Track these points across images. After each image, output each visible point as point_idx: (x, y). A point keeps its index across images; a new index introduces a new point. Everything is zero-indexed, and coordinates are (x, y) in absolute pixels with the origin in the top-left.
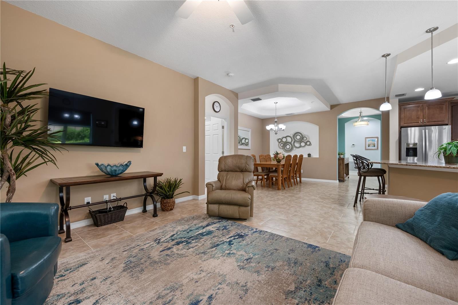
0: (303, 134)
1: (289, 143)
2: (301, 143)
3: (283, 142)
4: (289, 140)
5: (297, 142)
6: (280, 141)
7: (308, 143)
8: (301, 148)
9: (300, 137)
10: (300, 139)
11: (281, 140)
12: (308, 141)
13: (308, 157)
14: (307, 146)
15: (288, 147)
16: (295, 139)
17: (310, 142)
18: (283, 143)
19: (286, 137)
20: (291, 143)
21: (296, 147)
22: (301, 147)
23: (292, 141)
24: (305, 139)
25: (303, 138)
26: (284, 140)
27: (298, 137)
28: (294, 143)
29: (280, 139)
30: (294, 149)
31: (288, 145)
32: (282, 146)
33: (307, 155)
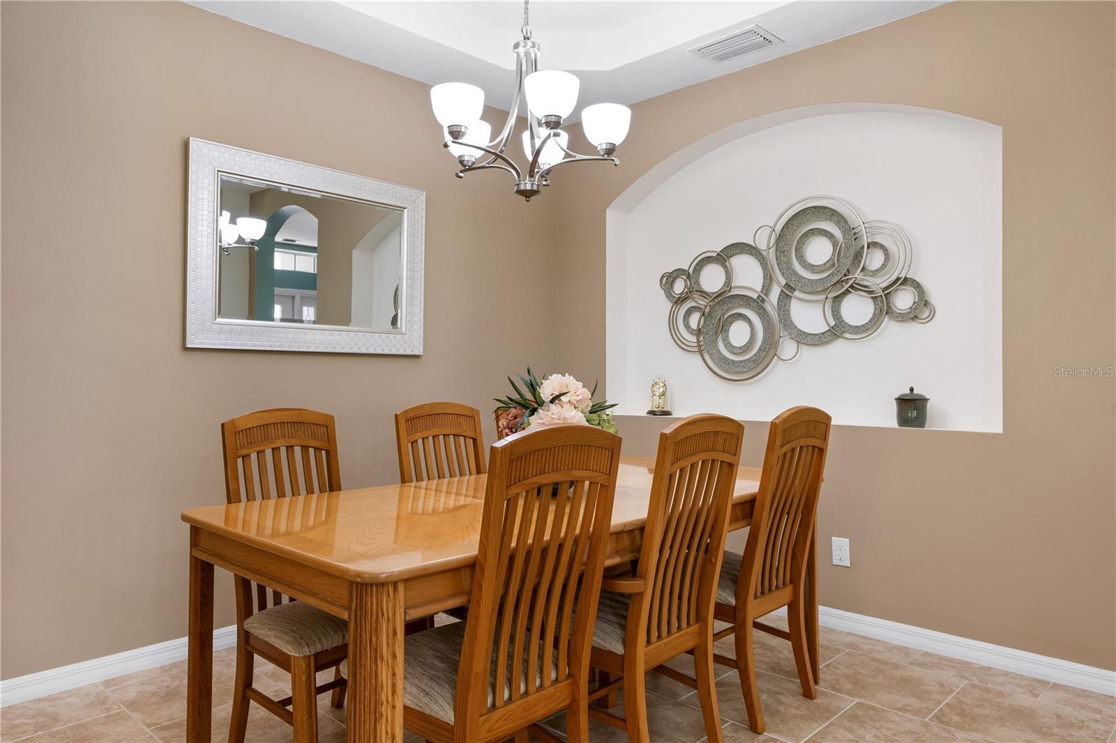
0: (854, 220)
1: (746, 300)
2: (838, 299)
3: (703, 293)
4: (748, 275)
5: (811, 288)
6: (679, 287)
7: (904, 300)
8: (839, 346)
9: (835, 243)
10: (830, 264)
11: (692, 275)
12: (906, 281)
13: (904, 420)
14: (888, 324)
15: (738, 334)
16: (789, 263)
17: (917, 286)
18: (702, 302)
19: (722, 258)
20: (758, 304)
21: (804, 339)
22: (838, 330)
23: (767, 289)
24: (875, 260)
25: (858, 255)
26: (712, 279)
27: (819, 251)
28: (785, 297)
29: (679, 272)
30: (788, 348)
31: (740, 315)
32: (699, 332)
33: (895, 402)
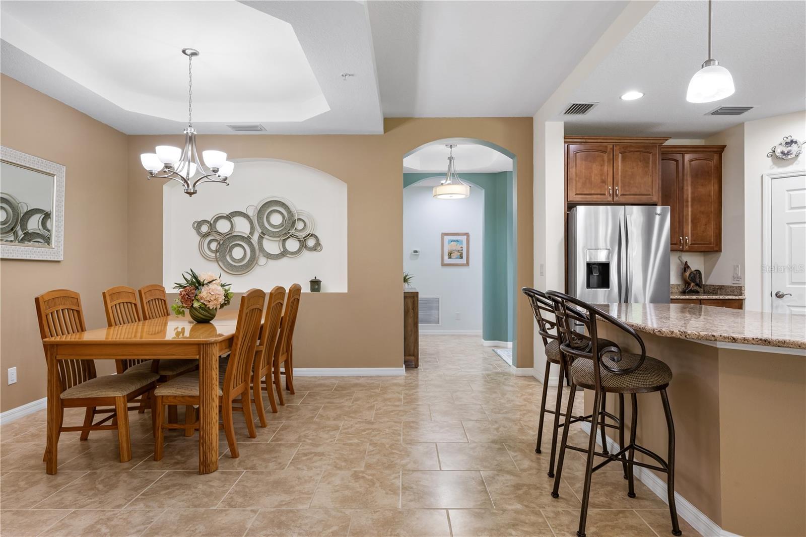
0: (293, 209)
1: (242, 238)
2: (284, 240)
3: (219, 233)
4: (242, 226)
5: (273, 235)
6: (205, 229)
7: (311, 242)
8: (285, 260)
9: (284, 217)
10: (281, 225)
11: (212, 225)
12: (312, 235)
13: (313, 290)
14: (306, 253)
15: (237, 253)
16: (263, 223)
17: (316, 237)
18: (218, 238)
19: (229, 217)
20: (248, 240)
21: (269, 256)
22: (284, 253)
23: (252, 233)
24: (300, 226)
25: (294, 223)
26: (223, 227)
27: (276, 219)
28: (261, 238)
29: (205, 222)
30: (262, 260)
31: (239, 244)
32: (216, 251)
33: (309, 283)
